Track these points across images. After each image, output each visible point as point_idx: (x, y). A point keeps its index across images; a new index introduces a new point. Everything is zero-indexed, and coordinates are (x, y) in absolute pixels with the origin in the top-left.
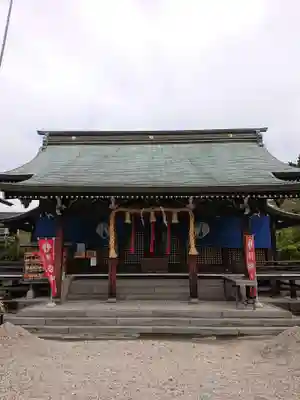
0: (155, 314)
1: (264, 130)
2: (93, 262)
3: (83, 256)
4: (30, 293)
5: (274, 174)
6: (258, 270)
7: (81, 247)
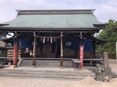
0: (46, 71)
1: (94, 10)
2: (31, 54)
3: (27, 52)
4: (9, 63)
5: (93, 24)
6: (84, 58)
7: (27, 49)
